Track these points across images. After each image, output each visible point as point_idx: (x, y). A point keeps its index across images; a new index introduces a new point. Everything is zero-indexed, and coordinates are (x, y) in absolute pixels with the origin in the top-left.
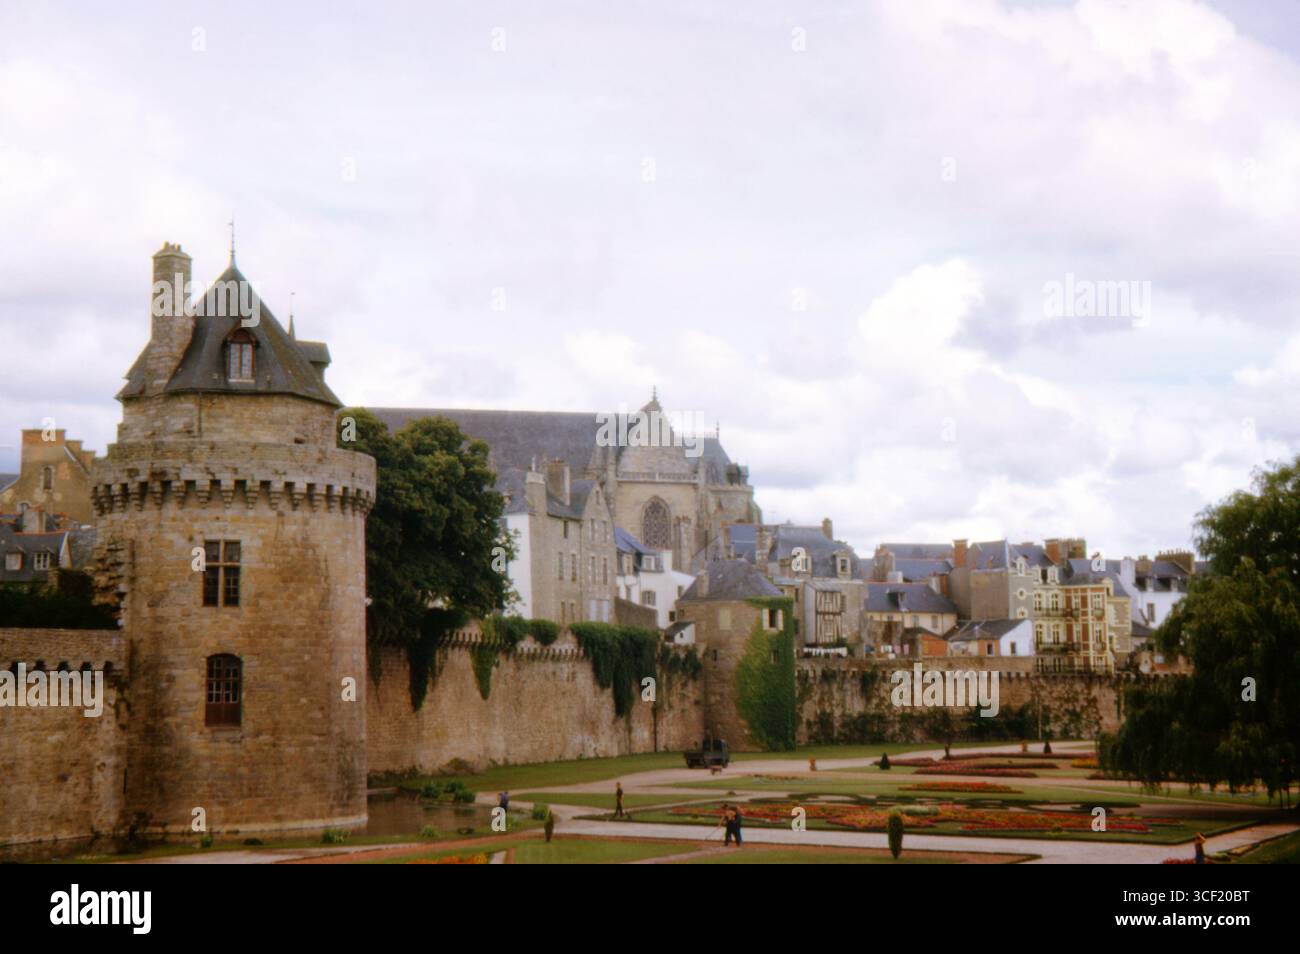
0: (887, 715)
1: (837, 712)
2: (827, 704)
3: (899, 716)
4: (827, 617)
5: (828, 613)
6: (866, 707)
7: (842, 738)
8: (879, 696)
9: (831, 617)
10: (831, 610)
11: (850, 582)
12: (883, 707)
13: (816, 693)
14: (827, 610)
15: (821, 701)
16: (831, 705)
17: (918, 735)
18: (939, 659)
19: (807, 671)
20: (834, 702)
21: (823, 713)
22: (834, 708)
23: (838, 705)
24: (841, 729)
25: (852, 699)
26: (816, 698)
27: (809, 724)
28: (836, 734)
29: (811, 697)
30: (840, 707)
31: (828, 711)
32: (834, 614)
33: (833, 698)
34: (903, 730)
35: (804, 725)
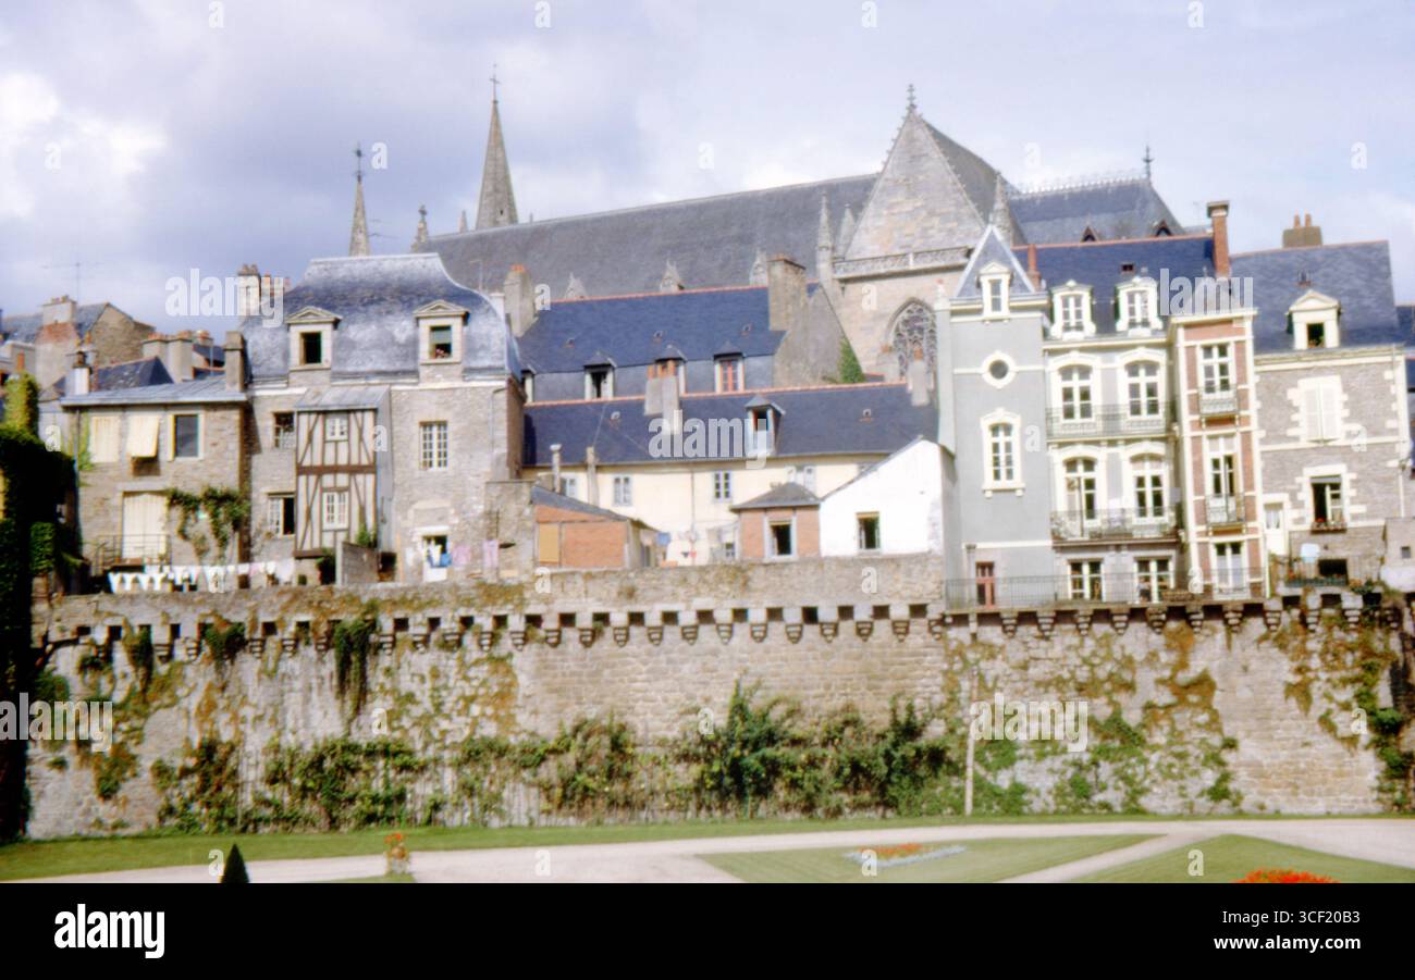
0: (419, 745)
1: (256, 742)
2: (224, 718)
3: (455, 745)
4: (328, 480)
5: (335, 470)
6: (350, 725)
7: (268, 812)
8: (394, 691)
9: (343, 480)
10: (343, 461)
11: (458, 384)
12: (406, 722)
13: (193, 689)
14: (329, 461)
15: (206, 710)
16: (236, 719)
17: (522, 801)
18: (589, 577)
19: (147, 628)
20: (248, 712)
21: (209, 749)
22: (248, 730)
23: (259, 718)
24: (262, 787)
25: (307, 701)
26: (194, 702)
27: (161, 771)
28: (247, 800)
29: (175, 701)
30: (266, 724)
31: (226, 735)
32: (353, 470)
33: (244, 702)
34: (469, 790)
35: (147, 776)
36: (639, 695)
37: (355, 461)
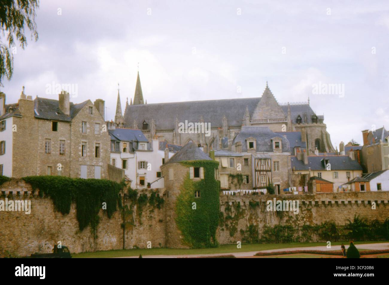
0: (294, 226)
1: (261, 225)
2: (254, 221)
3: (301, 227)
4: (262, 173)
5: (263, 171)
6: (280, 222)
7: (264, 239)
8: (288, 216)
9: (265, 173)
10: (264, 169)
11: (281, 154)
12: (291, 222)
13: (247, 215)
14: (262, 169)
15: (250, 219)
16: (257, 221)
17: (315, 237)
18: (327, 194)
19: (239, 203)
20: (259, 219)
21: (252, 226)
22: (259, 223)
23: (261, 221)
24: (263, 235)
25: (271, 217)
26: (248, 217)
27: (242, 232)
28: (260, 237)
29: (244, 217)
30: (263, 222)
31: (255, 224)
32: (267, 171)
33: (258, 217)
34: (304, 235)
35: (239, 232)
36: (336, 217)
37: (267, 169)
